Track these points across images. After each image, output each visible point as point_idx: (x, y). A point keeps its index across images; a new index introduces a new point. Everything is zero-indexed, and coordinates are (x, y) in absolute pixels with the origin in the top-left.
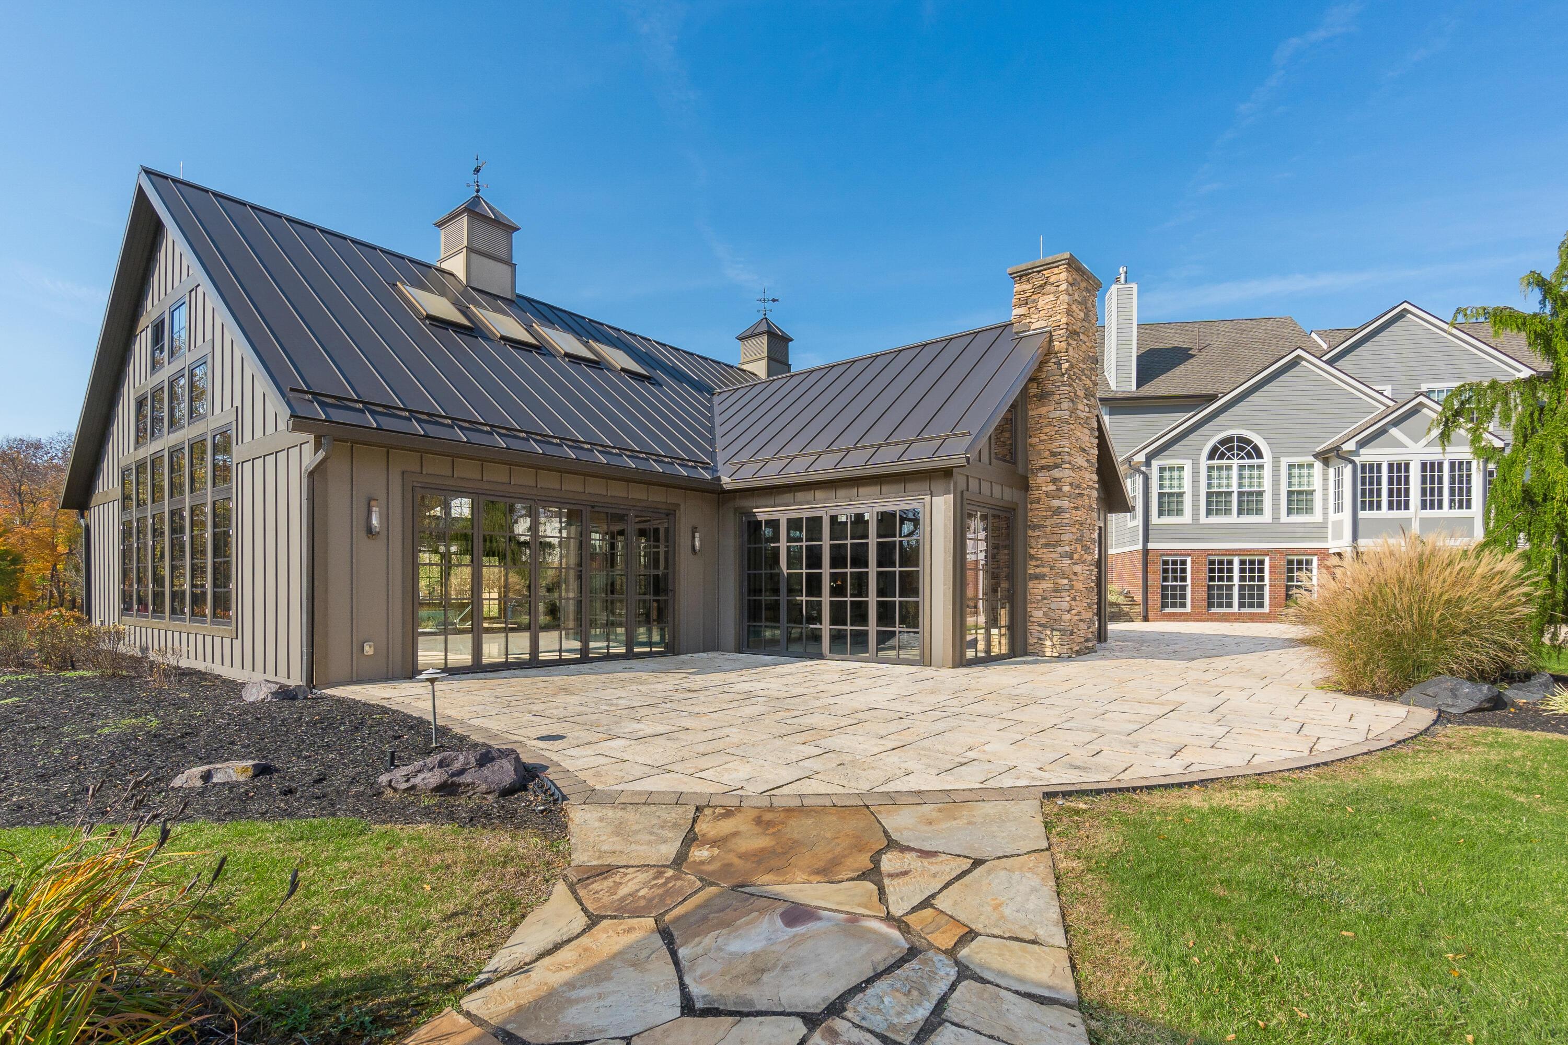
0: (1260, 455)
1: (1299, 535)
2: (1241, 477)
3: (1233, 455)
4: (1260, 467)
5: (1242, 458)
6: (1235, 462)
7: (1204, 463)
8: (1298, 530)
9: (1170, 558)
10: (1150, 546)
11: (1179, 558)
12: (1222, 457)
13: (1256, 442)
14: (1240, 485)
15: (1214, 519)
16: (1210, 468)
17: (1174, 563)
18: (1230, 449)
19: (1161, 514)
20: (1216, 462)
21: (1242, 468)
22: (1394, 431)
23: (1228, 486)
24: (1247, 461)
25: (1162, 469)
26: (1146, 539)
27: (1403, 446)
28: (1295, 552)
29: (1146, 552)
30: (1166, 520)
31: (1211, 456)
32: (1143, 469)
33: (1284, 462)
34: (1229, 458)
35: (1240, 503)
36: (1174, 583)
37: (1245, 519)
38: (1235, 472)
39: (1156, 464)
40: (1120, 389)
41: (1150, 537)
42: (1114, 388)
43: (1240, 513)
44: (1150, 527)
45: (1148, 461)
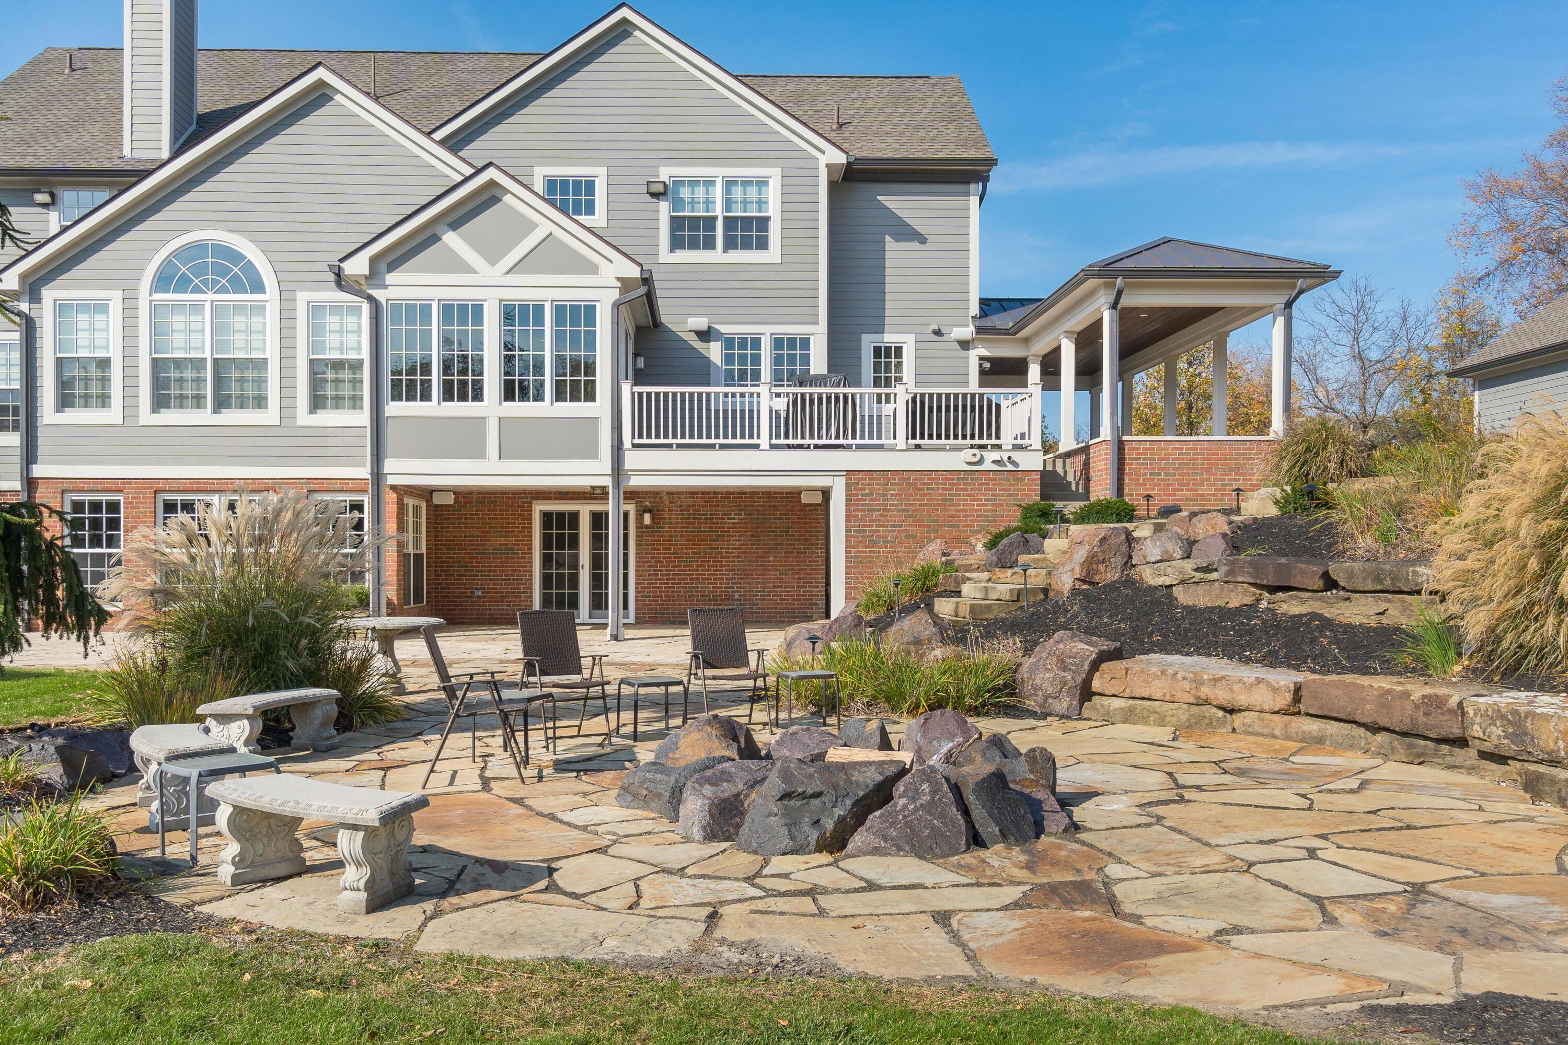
0: (258, 286)
1: (331, 452)
2: (217, 328)
3: (205, 283)
4: (259, 308)
5: (223, 290)
6: (209, 298)
7: (146, 296)
8: (330, 442)
9: (87, 498)
10: (38, 471)
11: (104, 498)
12: (182, 284)
13: (249, 256)
14: (222, 346)
15: (168, 416)
16: (156, 310)
17: (96, 507)
18: (200, 271)
19: (64, 401)
20: (169, 296)
21: (217, 309)
22: (451, 238)
23: (196, 345)
24: (231, 297)
25: (61, 309)
26: (30, 455)
27: (470, 270)
28: (325, 487)
29: (30, 483)
30: (75, 416)
31: (161, 284)
32: (24, 307)
33: (303, 298)
34: (197, 290)
35: (218, 383)
36: (97, 550)
37: (230, 417)
38: (208, 319)
39: (49, 294)
40: (138, 154)
41: (40, 451)
42: (127, 152)
43: (221, 404)
44: (40, 432)
45: (33, 293)
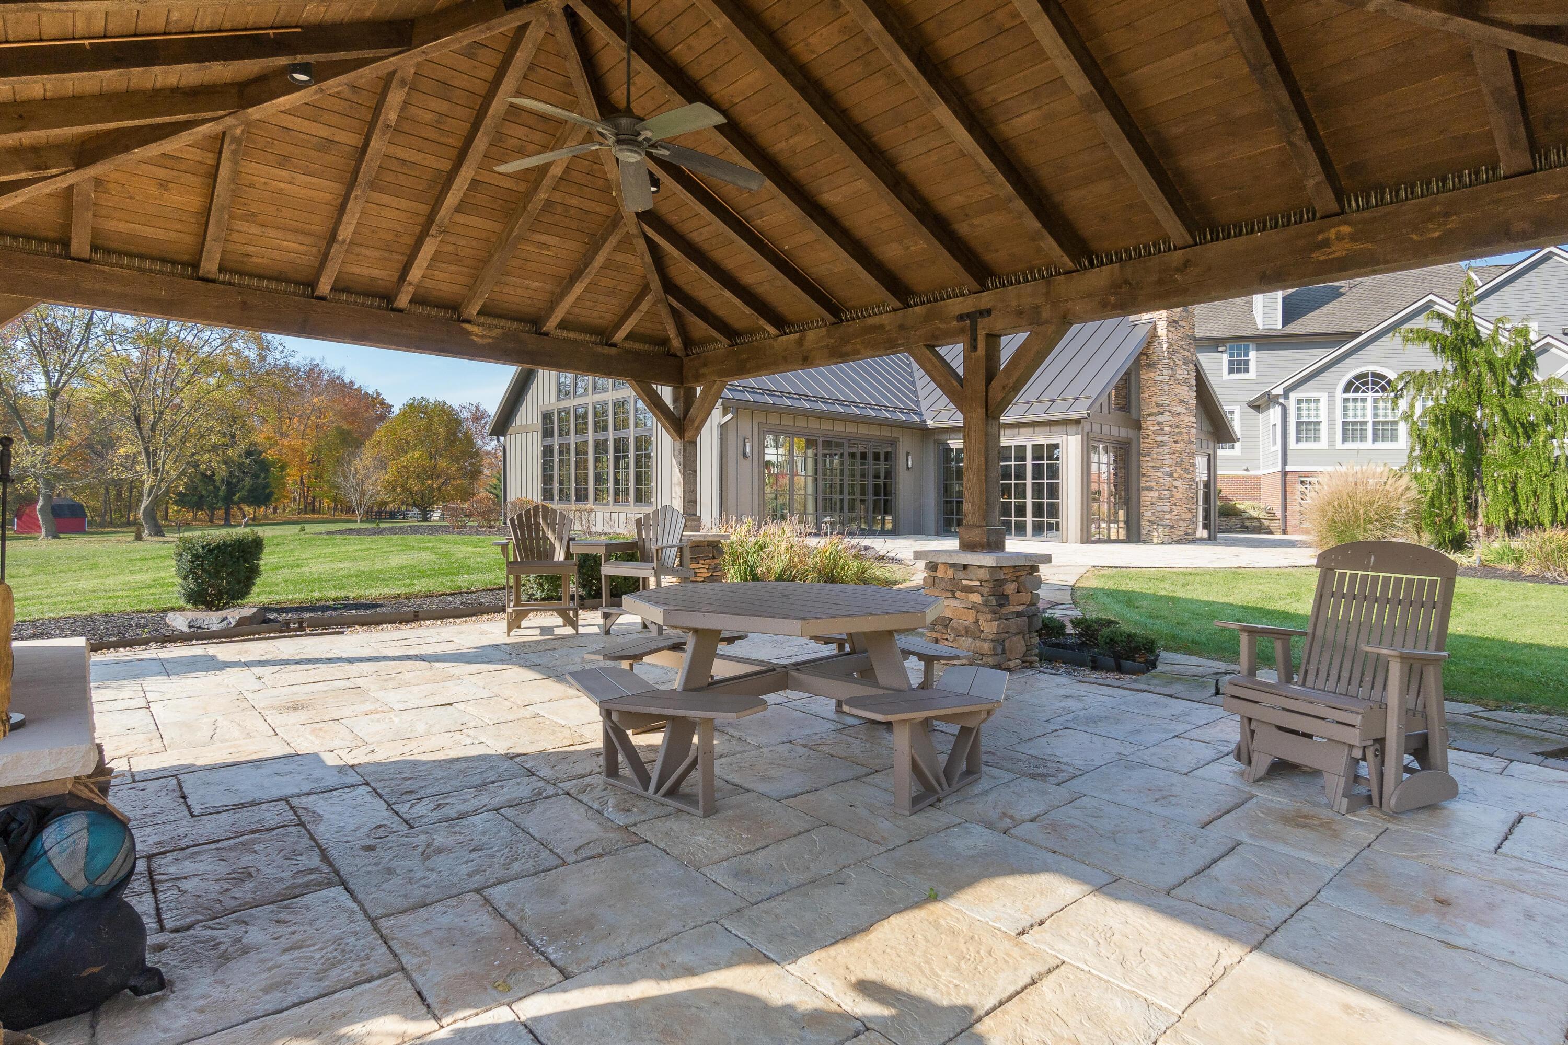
2: (1375, 408)
3: (1368, 389)
5: (1377, 391)
6: (1370, 395)
7: (1339, 395)
10: (1288, 468)
12: (1357, 390)
13: (1390, 377)
14: (1375, 415)
15: (1350, 445)
16: (1346, 401)
18: (1365, 384)
19: (1299, 440)
20: (1351, 395)
21: (1376, 400)
23: (1364, 416)
24: (1380, 394)
25: (1299, 401)
26: (1285, 462)
29: (1285, 474)
30: (1303, 445)
31: (1347, 390)
32: (1282, 400)
34: (1363, 392)
35: (1375, 431)
37: (1380, 445)
38: (1369, 404)
39: (1293, 396)
40: (1266, 327)
41: (1289, 460)
42: (1260, 326)
43: (1375, 439)
44: (1289, 452)
45: (1286, 395)
